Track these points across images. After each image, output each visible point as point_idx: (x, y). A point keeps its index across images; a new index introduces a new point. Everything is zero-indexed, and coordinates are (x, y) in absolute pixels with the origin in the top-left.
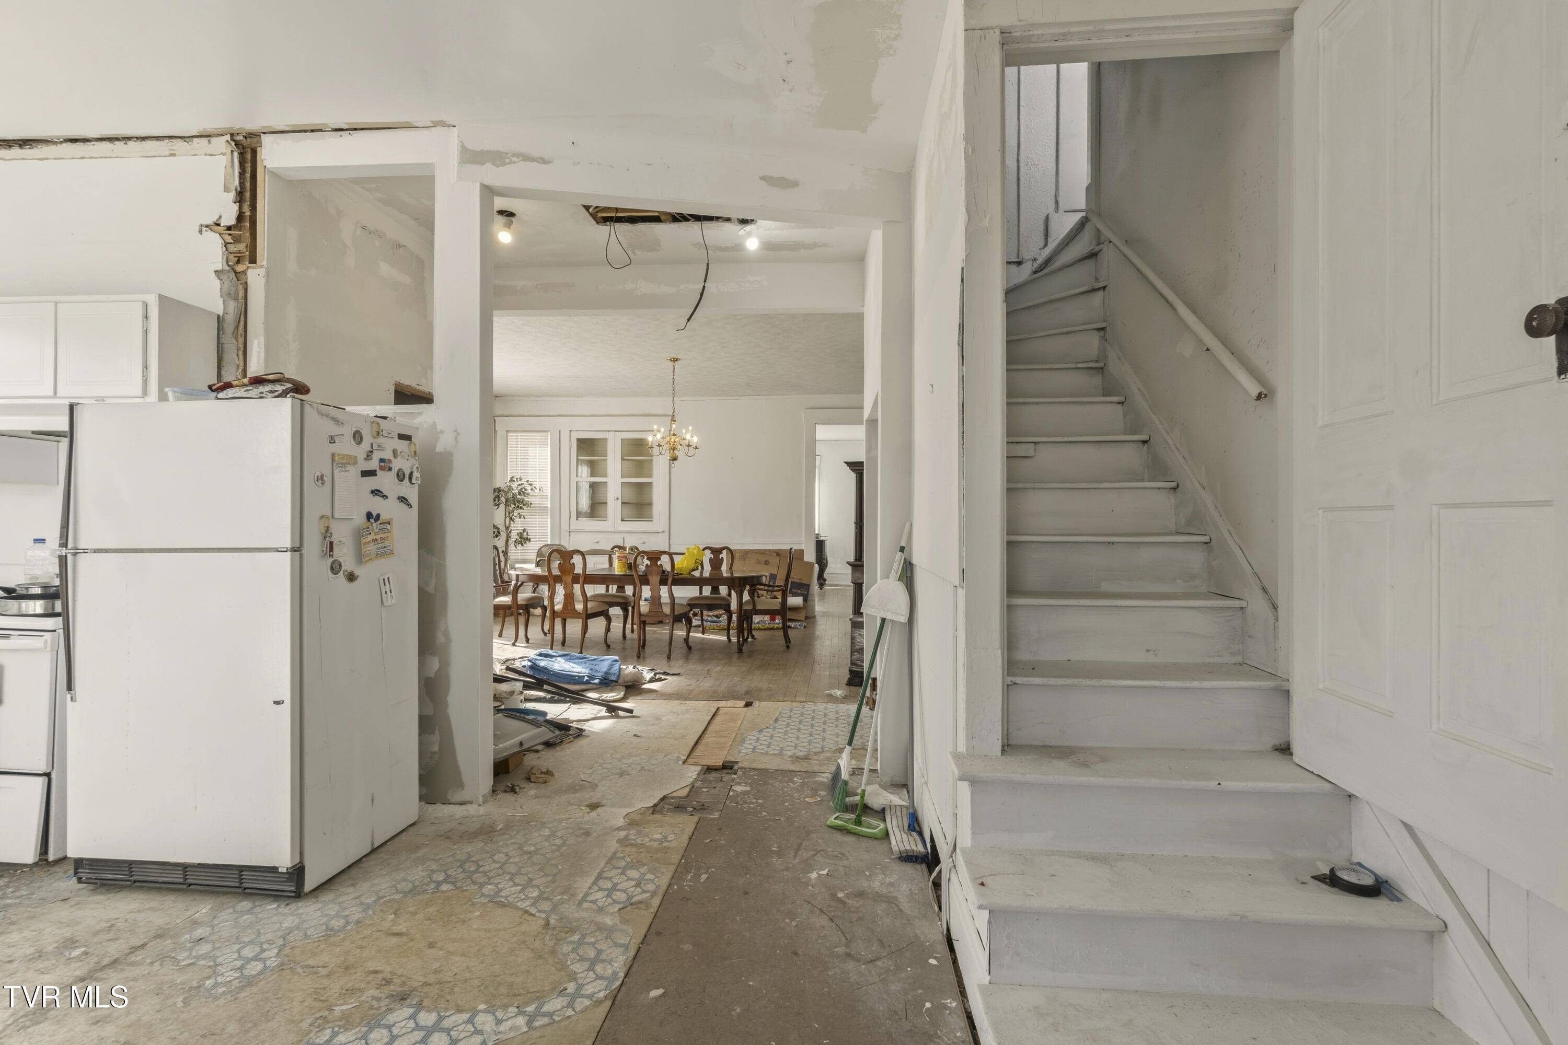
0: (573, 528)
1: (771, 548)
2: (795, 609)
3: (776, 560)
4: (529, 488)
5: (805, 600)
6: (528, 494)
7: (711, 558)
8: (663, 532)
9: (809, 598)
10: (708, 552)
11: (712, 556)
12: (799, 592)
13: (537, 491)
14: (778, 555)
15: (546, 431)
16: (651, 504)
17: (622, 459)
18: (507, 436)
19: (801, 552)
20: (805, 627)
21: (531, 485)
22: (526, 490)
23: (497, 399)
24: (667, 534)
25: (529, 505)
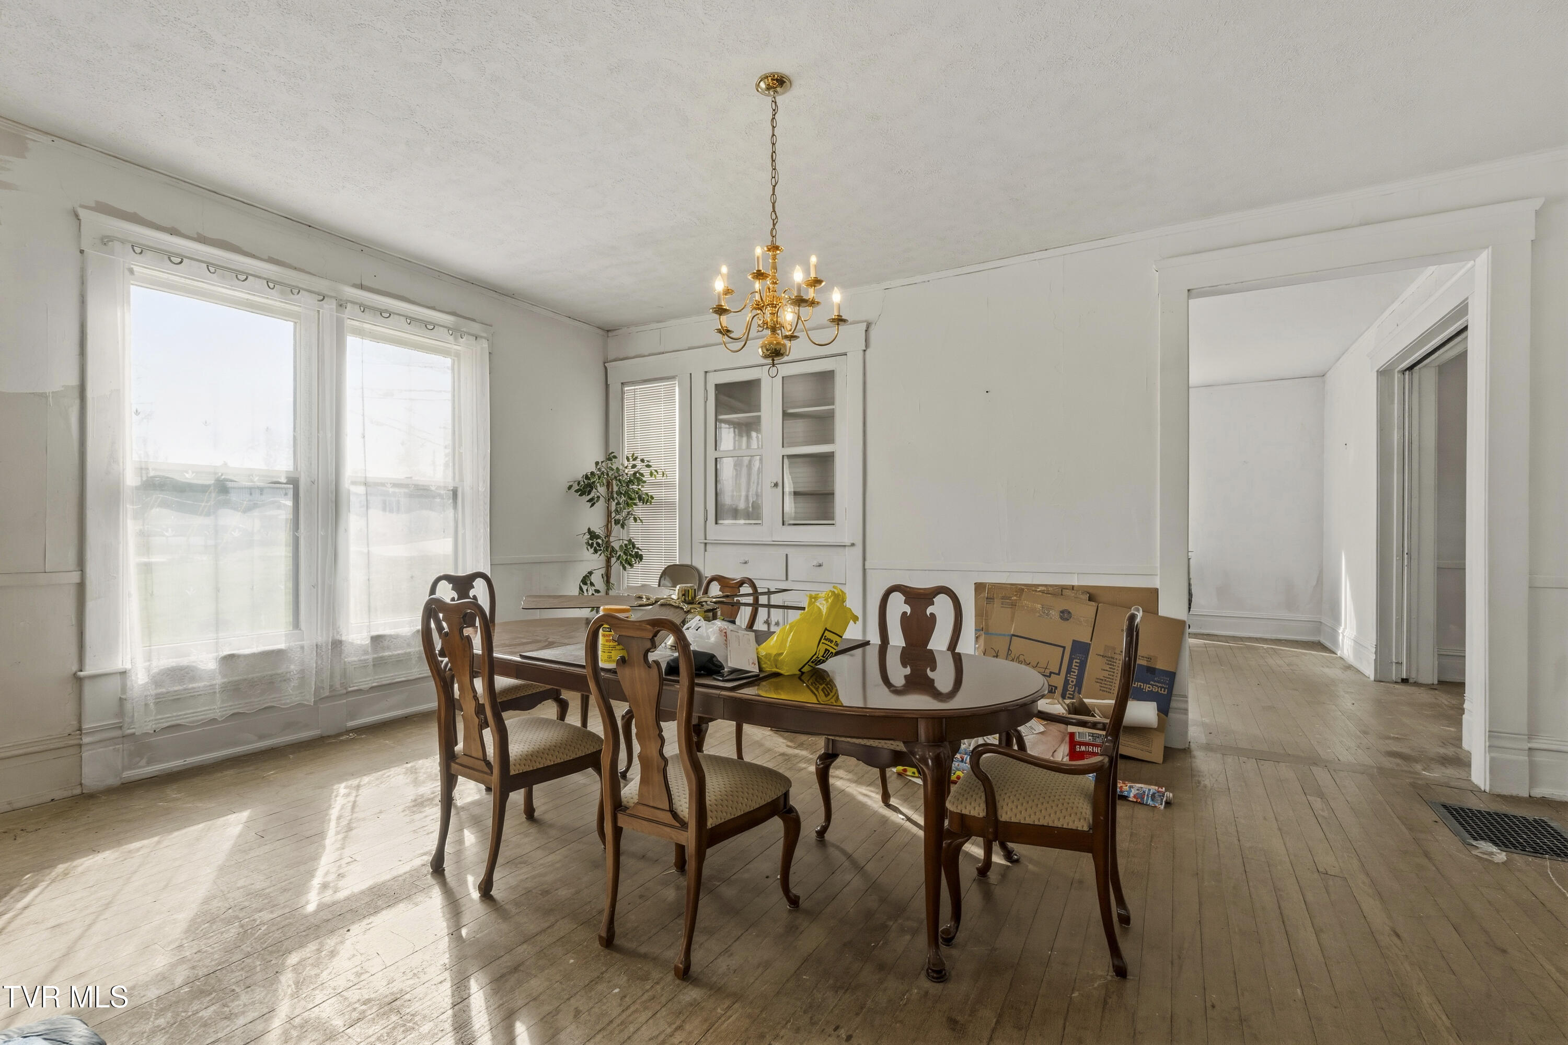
0: (711, 537)
1: (1075, 581)
2: (1139, 731)
3: (1085, 611)
4: (646, 472)
5: (1164, 710)
6: (645, 482)
7: (904, 613)
8: (853, 545)
9: (1173, 704)
10: (897, 599)
11: (908, 609)
12: (1147, 688)
13: (659, 476)
14: (1091, 599)
15: (672, 378)
16: (833, 494)
17: (786, 415)
18: (623, 393)
19: (1150, 597)
20: (1168, 804)
21: (648, 466)
22: (642, 475)
23: (610, 334)
24: (858, 550)
25: (646, 500)
